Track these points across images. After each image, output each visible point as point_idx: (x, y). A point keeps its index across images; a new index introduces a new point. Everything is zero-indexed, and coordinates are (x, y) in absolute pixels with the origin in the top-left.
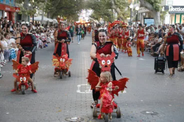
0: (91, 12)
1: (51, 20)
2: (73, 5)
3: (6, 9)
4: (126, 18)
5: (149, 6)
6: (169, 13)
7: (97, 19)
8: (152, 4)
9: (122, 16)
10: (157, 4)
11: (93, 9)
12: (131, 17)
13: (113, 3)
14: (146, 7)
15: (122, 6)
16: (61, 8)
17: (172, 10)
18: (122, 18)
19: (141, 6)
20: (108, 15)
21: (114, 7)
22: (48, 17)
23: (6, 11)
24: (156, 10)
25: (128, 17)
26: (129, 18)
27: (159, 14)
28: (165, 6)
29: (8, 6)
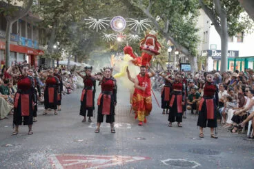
1: (78, 64)
3: (29, 52)
4: (164, 63)
5: (184, 50)
6: (213, 58)
8: (188, 48)
9: (159, 60)
10: (193, 48)
12: (169, 61)
14: (182, 52)
17: (216, 54)
18: (160, 63)
22: (75, 61)
23: (28, 54)
24: (193, 54)
26: (167, 63)
27: (195, 59)
28: (208, 51)
29: (30, 49)
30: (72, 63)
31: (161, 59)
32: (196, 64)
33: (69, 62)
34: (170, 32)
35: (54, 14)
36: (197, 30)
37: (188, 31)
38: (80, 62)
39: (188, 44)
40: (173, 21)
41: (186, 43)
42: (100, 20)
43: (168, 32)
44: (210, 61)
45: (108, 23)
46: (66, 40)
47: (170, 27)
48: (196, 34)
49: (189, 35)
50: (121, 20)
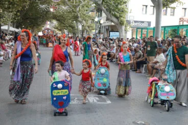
4: (91, 31)
5: (115, 19)
6: (131, 27)
7: (60, 30)
8: (117, 18)
10: (122, 18)
12: (96, 29)
13: (79, 15)
15: (87, 19)
16: (27, 19)
17: (133, 24)
19: (107, 19)
20: (73, 27)
21: (80, 19)
22: (13, 27)
24: (121, 23)
25: (93, 29)
27: (124, 28)
28: (127, 21)
30: (12, 29)
31: (89, 27)
32: (124, 31)
33: (8, 28)
34: (104, 3)
38: (17, 27)
39: (118, 15)
41: (116, 13)
43: (102, 3)
46: (9, 8)
49: (119, 6)
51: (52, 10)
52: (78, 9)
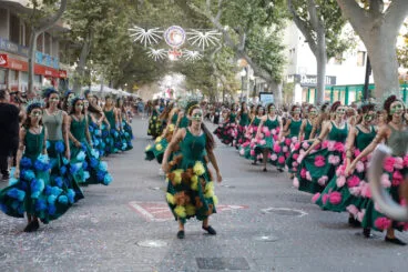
0: (180, 78)
1: (115, 92)
2: (152, 67)
3: (47, 73)
4: (235, 91)
5: (266, 74)
6: (301, 86)
8: (270, 72)
9: (228, 87)
10: (278, 73)
11: (183, 73)
12: (242, 89)
13: (215, 67)
14: (262, 77)
15: (229, 72)
16: (132, 72)
17: (305, 81)
18: (228, 91)
19: (255, 74)
20: (209, 85)
21: (216, 73)
22: (110, 86)
23: (47, 76)
24: (276, 81)
25: (239, 90)
26: (239, 92)
27: (280, 87)
28: (295, 76)
29: (49, 69)
30: (107, 90)
31: (231, 86)
32: (281, 94)
34: (247, 49)
35: (87, 21)
36: (282, 48)
37: (272, 49)
38: (116, 88)
39: (270, 67)
40: (252, 35)
41: (268, 65)
42: (149, 31)
43: (245, 49)
44: (298, 90)
45: (161, 35)
46: (103, 58)
47: (247, 43)
48: (281, 52)
49: (273, 54)
50: (179, 32)
51: (172, 57)
52: (213, 56)
